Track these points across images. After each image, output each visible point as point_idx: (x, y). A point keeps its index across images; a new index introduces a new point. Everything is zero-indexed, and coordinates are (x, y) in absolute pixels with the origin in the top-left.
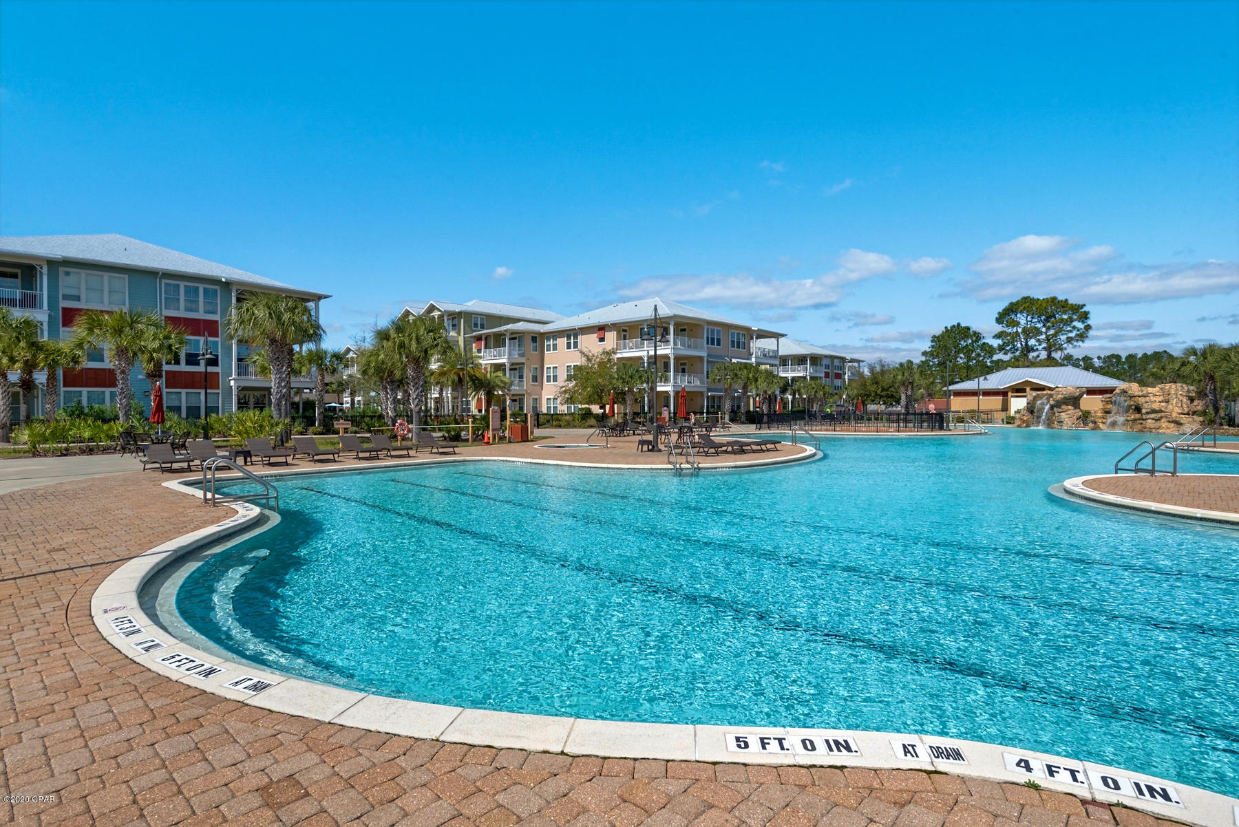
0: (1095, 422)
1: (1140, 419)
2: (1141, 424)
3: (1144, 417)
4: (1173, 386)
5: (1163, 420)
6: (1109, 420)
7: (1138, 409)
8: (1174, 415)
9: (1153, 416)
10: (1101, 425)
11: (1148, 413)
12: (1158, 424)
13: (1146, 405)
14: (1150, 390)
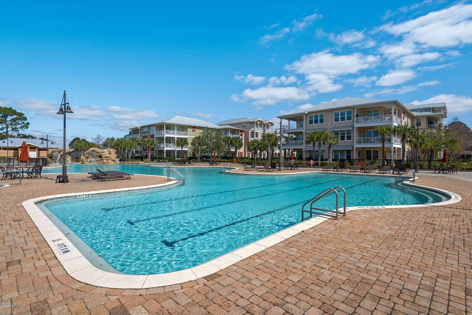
0: (83, 161)
1: (101, 160)
2: (102, 161)
3: (103, 159)
4: (111, 149)
5: (110, 160)
6: (89, 160)
7: (100, 157)
8: (113, 158)
9: (106, 159)
10: (85, 162)
11: (104, 158)
12: (108, 161)
13: (104, 155)
14: (104, 150)
